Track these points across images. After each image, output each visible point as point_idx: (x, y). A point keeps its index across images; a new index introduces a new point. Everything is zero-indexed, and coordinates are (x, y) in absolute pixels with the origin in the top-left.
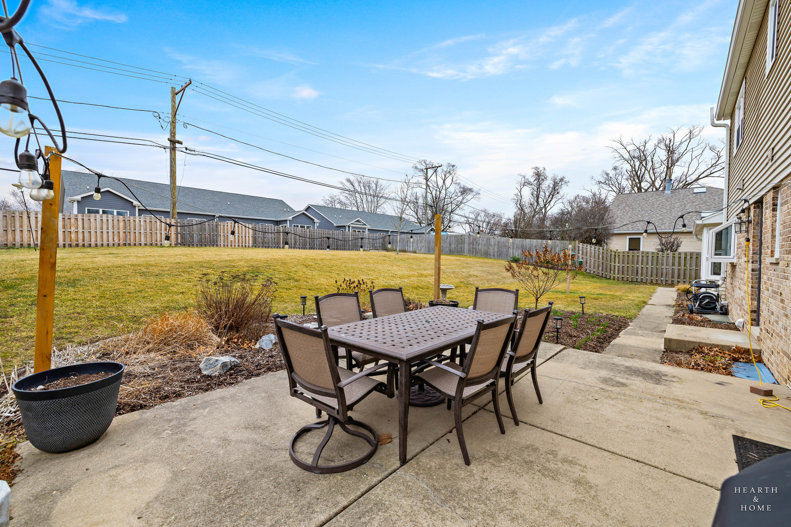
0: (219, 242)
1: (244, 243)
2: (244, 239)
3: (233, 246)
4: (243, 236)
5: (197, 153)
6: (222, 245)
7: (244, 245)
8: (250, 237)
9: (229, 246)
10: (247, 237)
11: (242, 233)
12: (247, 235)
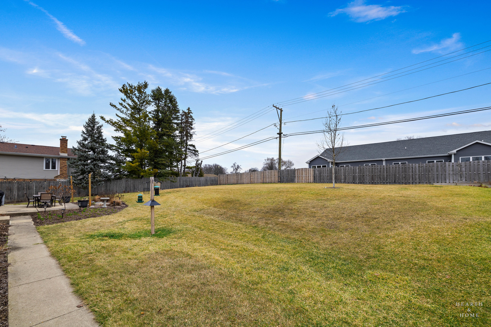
0: (295, 180)
1: (308, 180)
2: (308, 178)
3: (302, 182)
4: (308, 176)
5: (288, 135)
6: (297, 182)
7: (308, 182)
8: (312, 177)
9: (300, 182)
10: (310, 177)
11: (307, 174)
12: (310, 175)
